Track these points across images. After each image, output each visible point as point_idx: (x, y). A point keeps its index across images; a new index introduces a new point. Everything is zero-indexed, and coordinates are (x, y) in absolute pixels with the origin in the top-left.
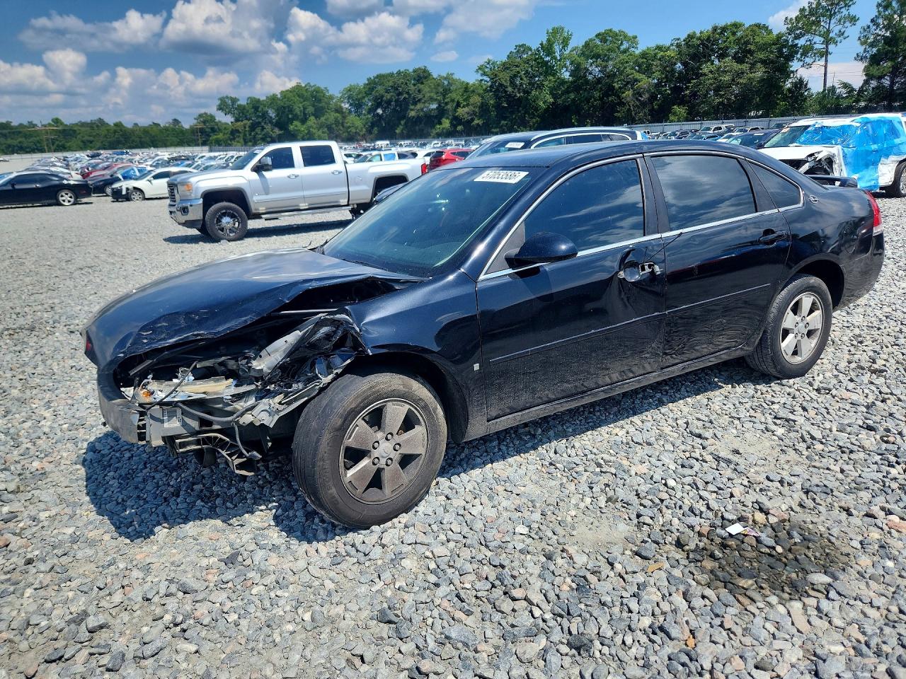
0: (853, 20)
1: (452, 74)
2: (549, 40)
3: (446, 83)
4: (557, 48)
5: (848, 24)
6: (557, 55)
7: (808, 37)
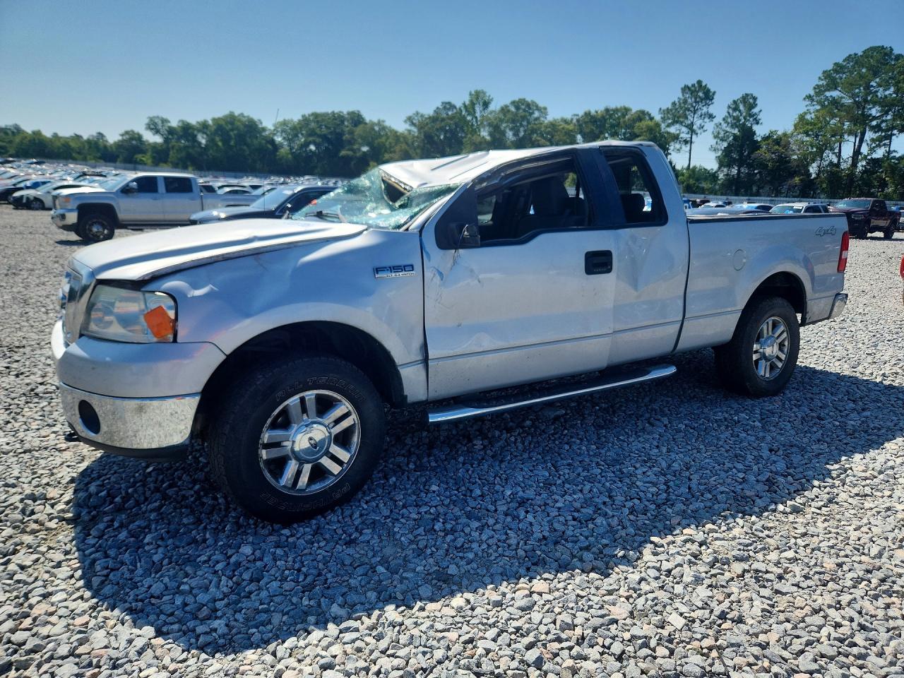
0: (711, 117)
1: (384, 121)
2: (471, 101)
3: (377, 128)
4: (478, 109)
5: (706, 120)
6: (478, 115)
7: (677, 126)
